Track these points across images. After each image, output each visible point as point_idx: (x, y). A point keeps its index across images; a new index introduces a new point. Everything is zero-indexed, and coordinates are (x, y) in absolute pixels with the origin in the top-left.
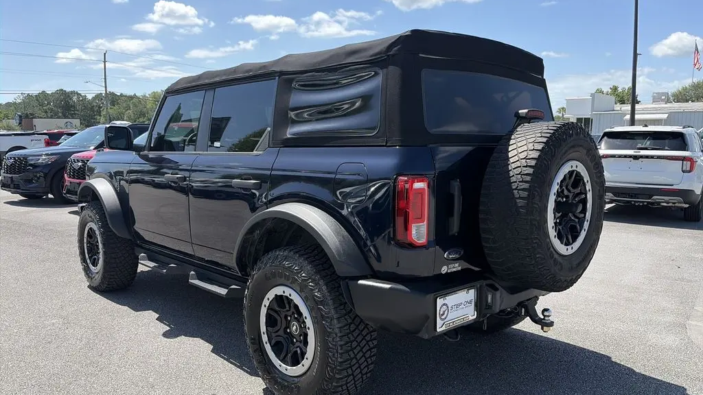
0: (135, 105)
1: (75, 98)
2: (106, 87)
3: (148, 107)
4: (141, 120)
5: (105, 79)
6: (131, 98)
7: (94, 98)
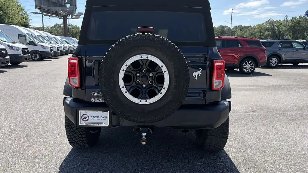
0: (250, 31)
1: (226, 29)
2: (231, 23)
3: (255, 31)
4: (251, 37)
5: (231, 20)
6: (248, 27)
7: (233, 28)
